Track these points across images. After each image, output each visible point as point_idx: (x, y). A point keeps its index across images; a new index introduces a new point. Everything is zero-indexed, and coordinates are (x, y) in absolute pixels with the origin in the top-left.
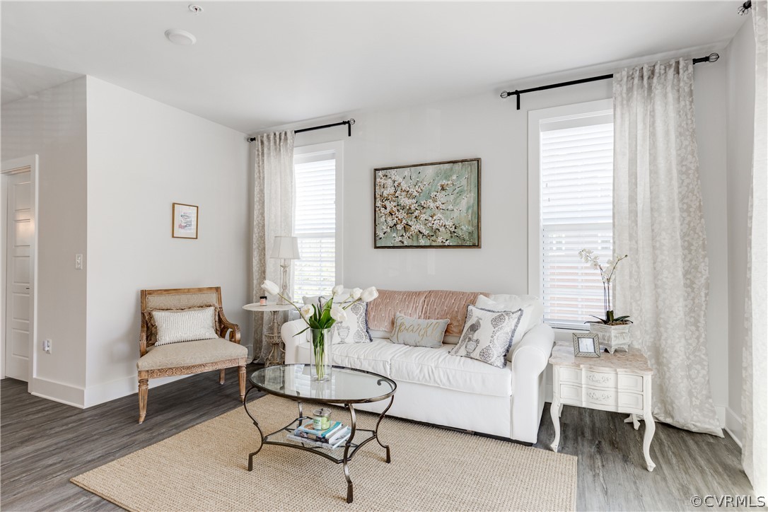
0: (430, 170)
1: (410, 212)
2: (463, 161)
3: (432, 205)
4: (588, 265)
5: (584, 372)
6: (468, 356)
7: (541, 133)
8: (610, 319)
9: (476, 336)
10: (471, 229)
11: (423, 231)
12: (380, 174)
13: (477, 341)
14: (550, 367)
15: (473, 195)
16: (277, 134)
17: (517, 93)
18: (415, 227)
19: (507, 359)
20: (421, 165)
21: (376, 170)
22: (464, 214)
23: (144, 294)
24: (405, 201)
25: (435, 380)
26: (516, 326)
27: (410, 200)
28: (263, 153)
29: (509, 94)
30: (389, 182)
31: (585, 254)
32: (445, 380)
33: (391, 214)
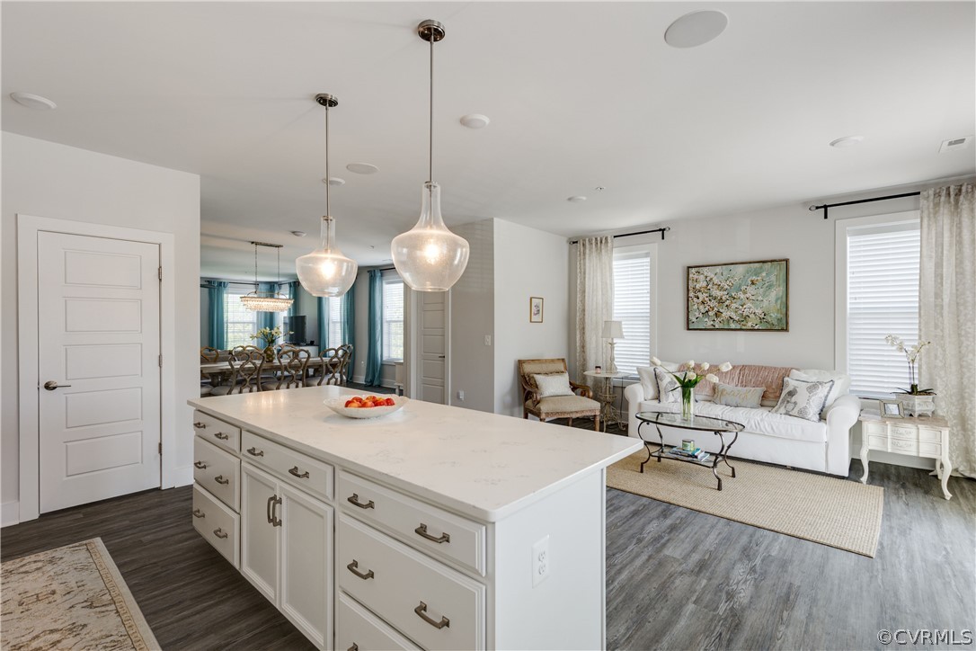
0: (741, 268)
1: (721, 301)
2: (772, 261)
3: (742, 296)
4: (894, 348)
5: (889, 427)
6: (787, 414)
7: (848, 238)
8: (914, 390)
9: (793, 399)
10: (779, 316)
11: (734, 317)
12: (693, 270)
13: (795, 403)
14: (859, 423)
15: (782, 288)
16: (599, 239)
17: (825, 207)
18: (726, 314)
19: (822, 416)
20: (732, 264)
21: (689, 267)
22: (773, 304)
23: (520, 363)
24: (718, 293)
25: (760, 429)
26: (829, 393)
27: (722, 293)
28: (584, 254)
29: (817, 208)
30: (702, 277)
31: (891, 339)
32: (769, 429)
33: (703, 303)
